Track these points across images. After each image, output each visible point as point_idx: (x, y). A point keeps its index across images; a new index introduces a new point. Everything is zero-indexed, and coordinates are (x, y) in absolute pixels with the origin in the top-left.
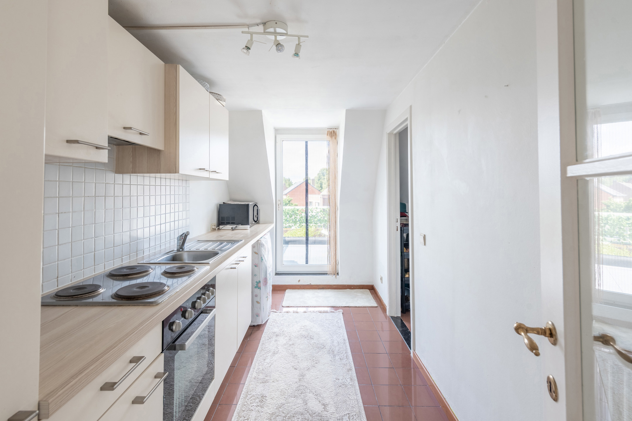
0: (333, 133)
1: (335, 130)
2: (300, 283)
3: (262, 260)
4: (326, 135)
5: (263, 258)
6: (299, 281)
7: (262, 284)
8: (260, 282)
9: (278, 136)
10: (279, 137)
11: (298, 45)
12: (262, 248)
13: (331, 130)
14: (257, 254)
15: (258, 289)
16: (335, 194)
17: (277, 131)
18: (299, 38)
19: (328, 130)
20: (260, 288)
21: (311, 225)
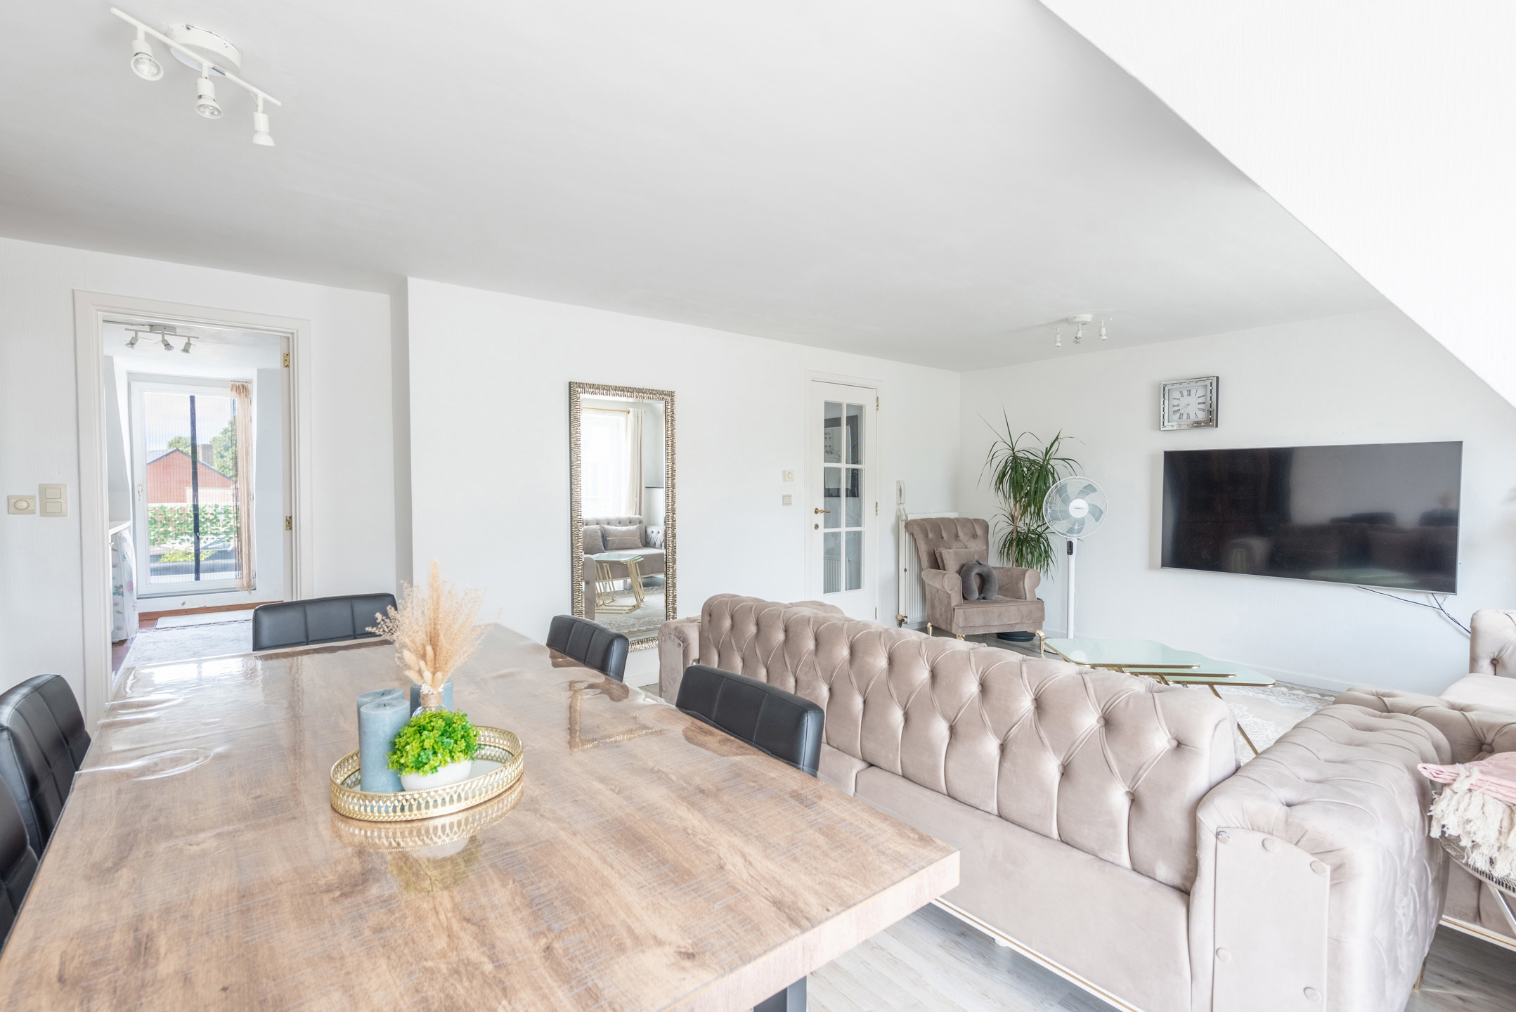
0: (242, 388)
1: (246, 384)
2: (186, 607)
3: (125, 558)
4: (230, 389)
5: (126, 556)
6: (184, 604)
7: (125, 590)
8: (121, 586)
9: (133, 383)
10: (134, 385)
11: (188, 344)
12: (125, 544)
13: (237, 384)
14: (116, 550)
15: (120, 595)
16: (247, 477)
17: (132, 377)
18: (189, 340)
19: (233, 383)
20: (122, 594)
21: (205, 537)
